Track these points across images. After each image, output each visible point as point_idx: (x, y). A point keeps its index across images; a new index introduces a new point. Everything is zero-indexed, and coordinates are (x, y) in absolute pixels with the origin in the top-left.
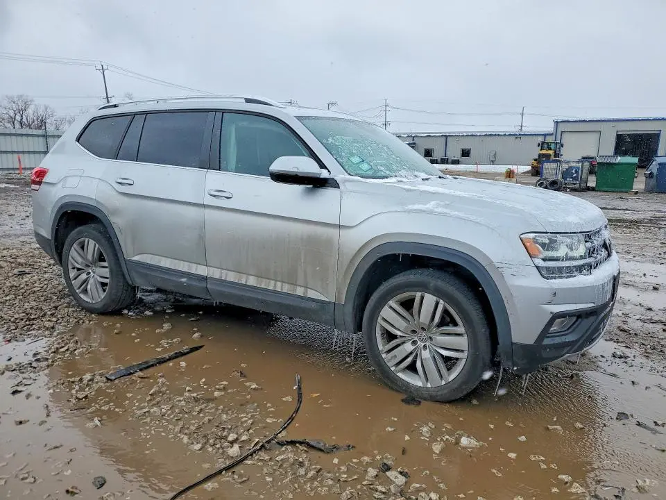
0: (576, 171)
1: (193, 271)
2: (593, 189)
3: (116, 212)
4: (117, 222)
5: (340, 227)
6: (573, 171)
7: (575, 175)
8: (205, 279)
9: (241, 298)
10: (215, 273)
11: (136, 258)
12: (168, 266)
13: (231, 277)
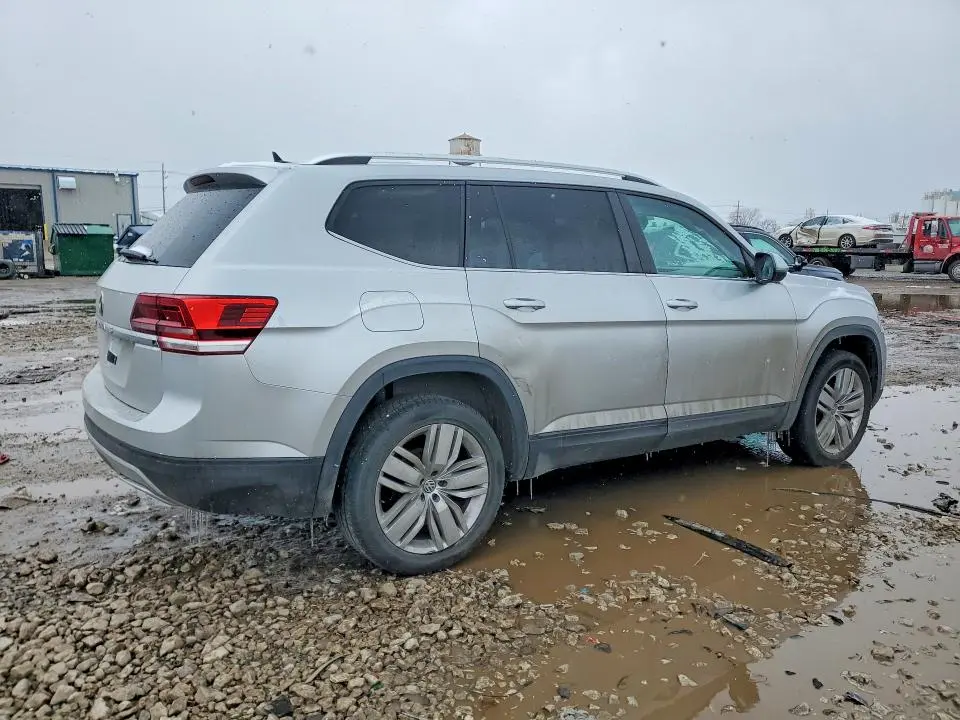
0: (27, 246)
1: (649, 418)
2: (56, 274)
3: (517, 359)
4: (521, 376)
5: (797, 321)
6: (23, 247)
7: (27, 253)
8: (665, 423)
9: (695, 433)
10: (676, 410)
11: (549, 428)
12: (609, 423)
13: (696, 409)
